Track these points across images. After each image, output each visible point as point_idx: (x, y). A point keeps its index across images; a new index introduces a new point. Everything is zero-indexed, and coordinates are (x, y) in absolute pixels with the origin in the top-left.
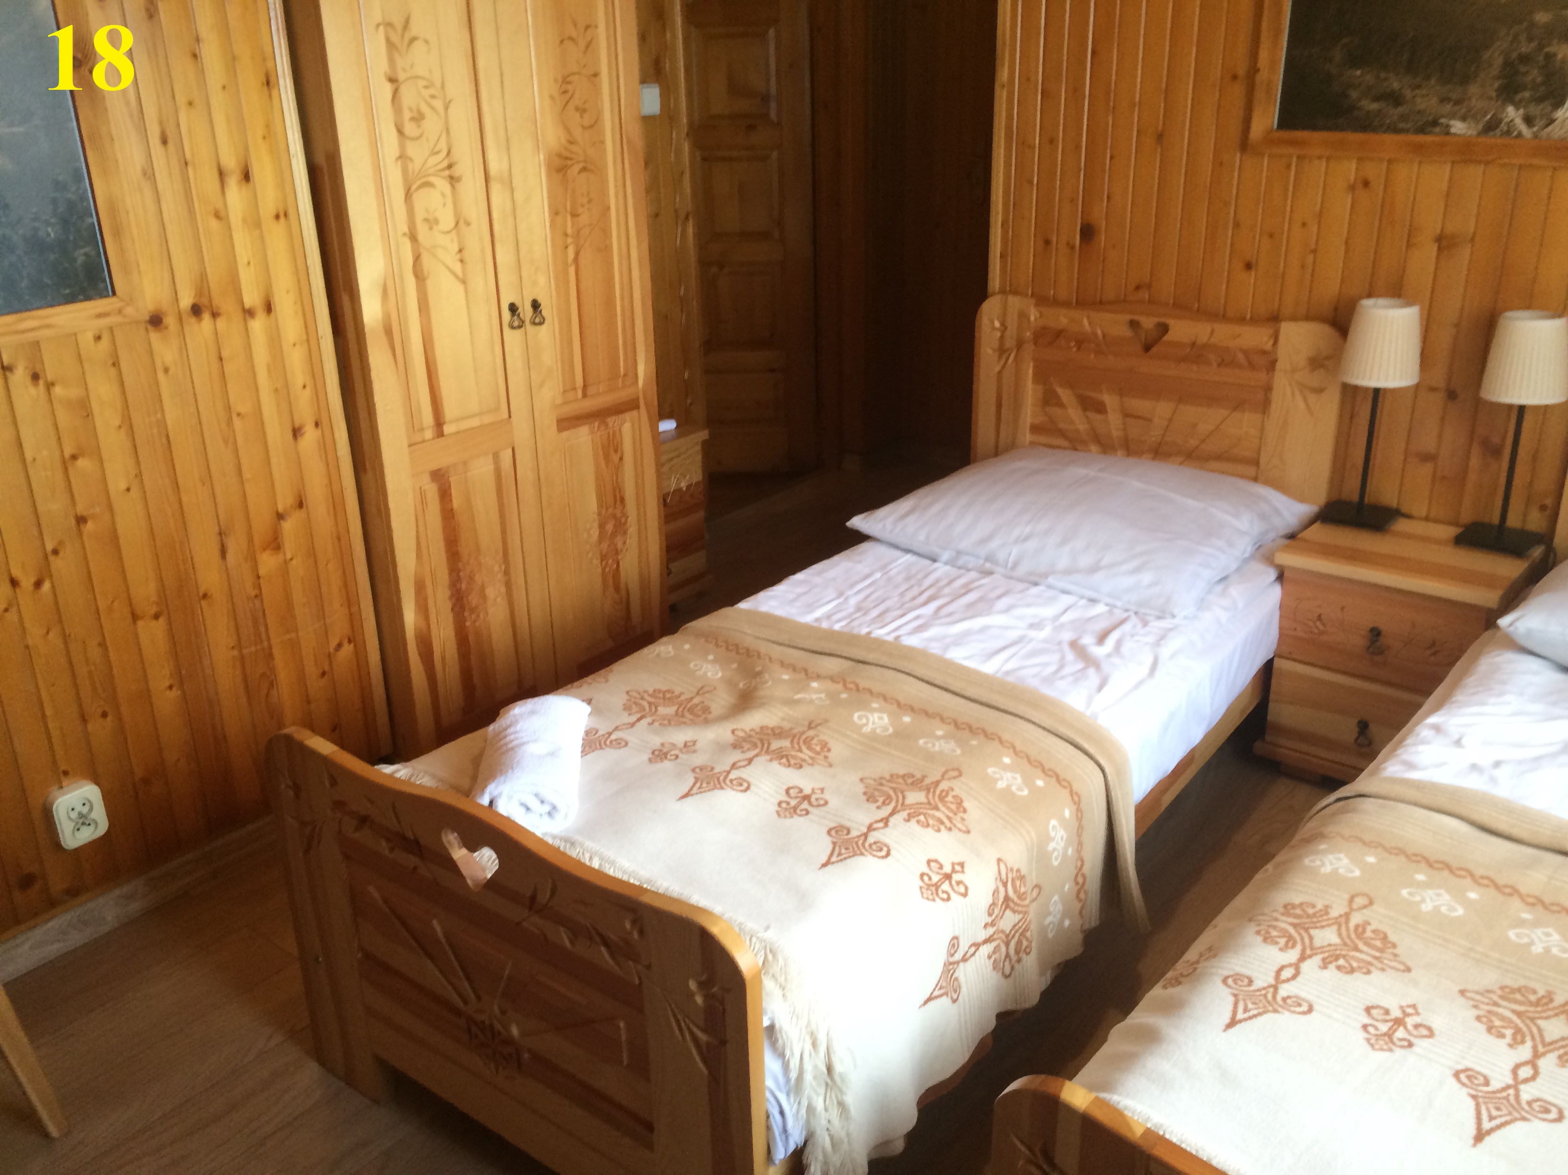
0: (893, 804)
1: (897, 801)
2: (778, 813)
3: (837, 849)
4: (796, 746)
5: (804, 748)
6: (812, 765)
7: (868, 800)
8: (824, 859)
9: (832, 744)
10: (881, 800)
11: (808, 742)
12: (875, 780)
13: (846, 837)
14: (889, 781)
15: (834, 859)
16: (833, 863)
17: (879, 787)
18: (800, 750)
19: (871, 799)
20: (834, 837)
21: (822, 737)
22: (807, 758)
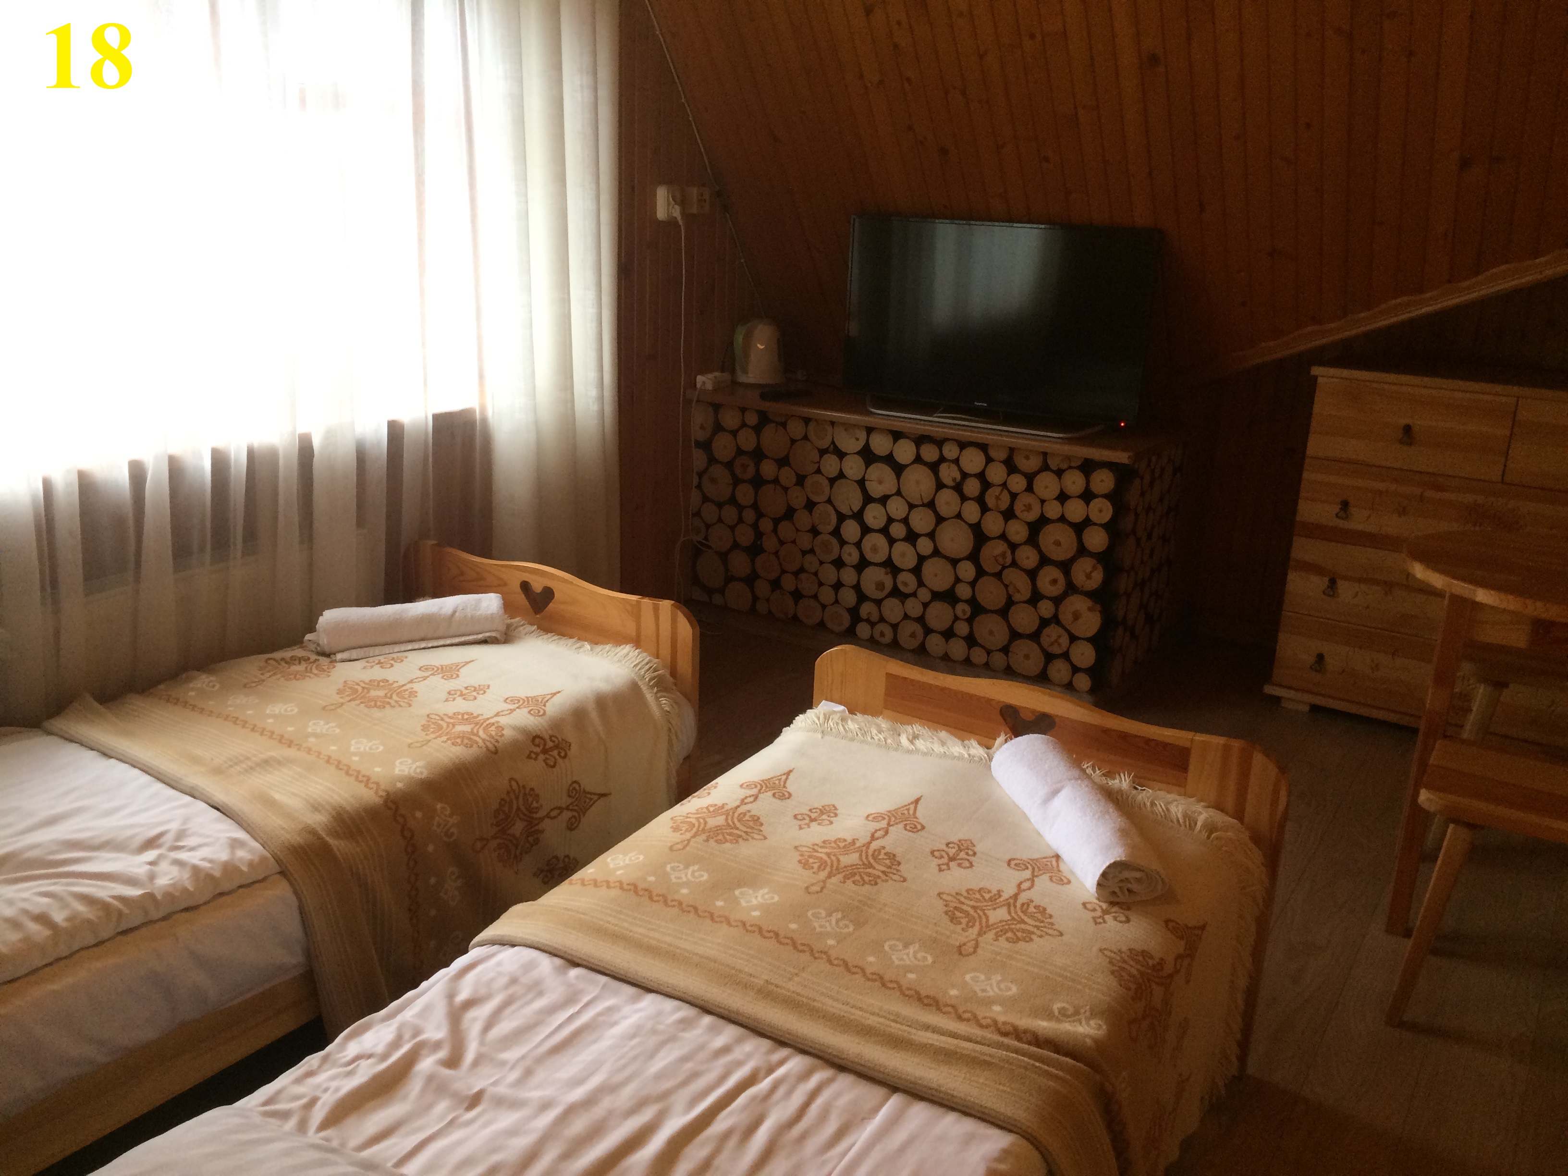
0: (736, 815)
1: (732, 818)
2: (836, 809)
3: (782, 783)
4: (834, 858)
5: (825, 857)
6: (814, 845)
7: (759, 818)
8: (791, 777)
9: (799, 868)
10: (747, 818)
11: (823, 865)
12: (753, 838)
13: (776, 791)
14: (740, 836)
15: (784, 777)
16: (784, 774)
17: (749, 830)
18: (828, 855)
19: (756, 818)
20: (786, 791)
21: (808, 873)
22: (820, 850)
